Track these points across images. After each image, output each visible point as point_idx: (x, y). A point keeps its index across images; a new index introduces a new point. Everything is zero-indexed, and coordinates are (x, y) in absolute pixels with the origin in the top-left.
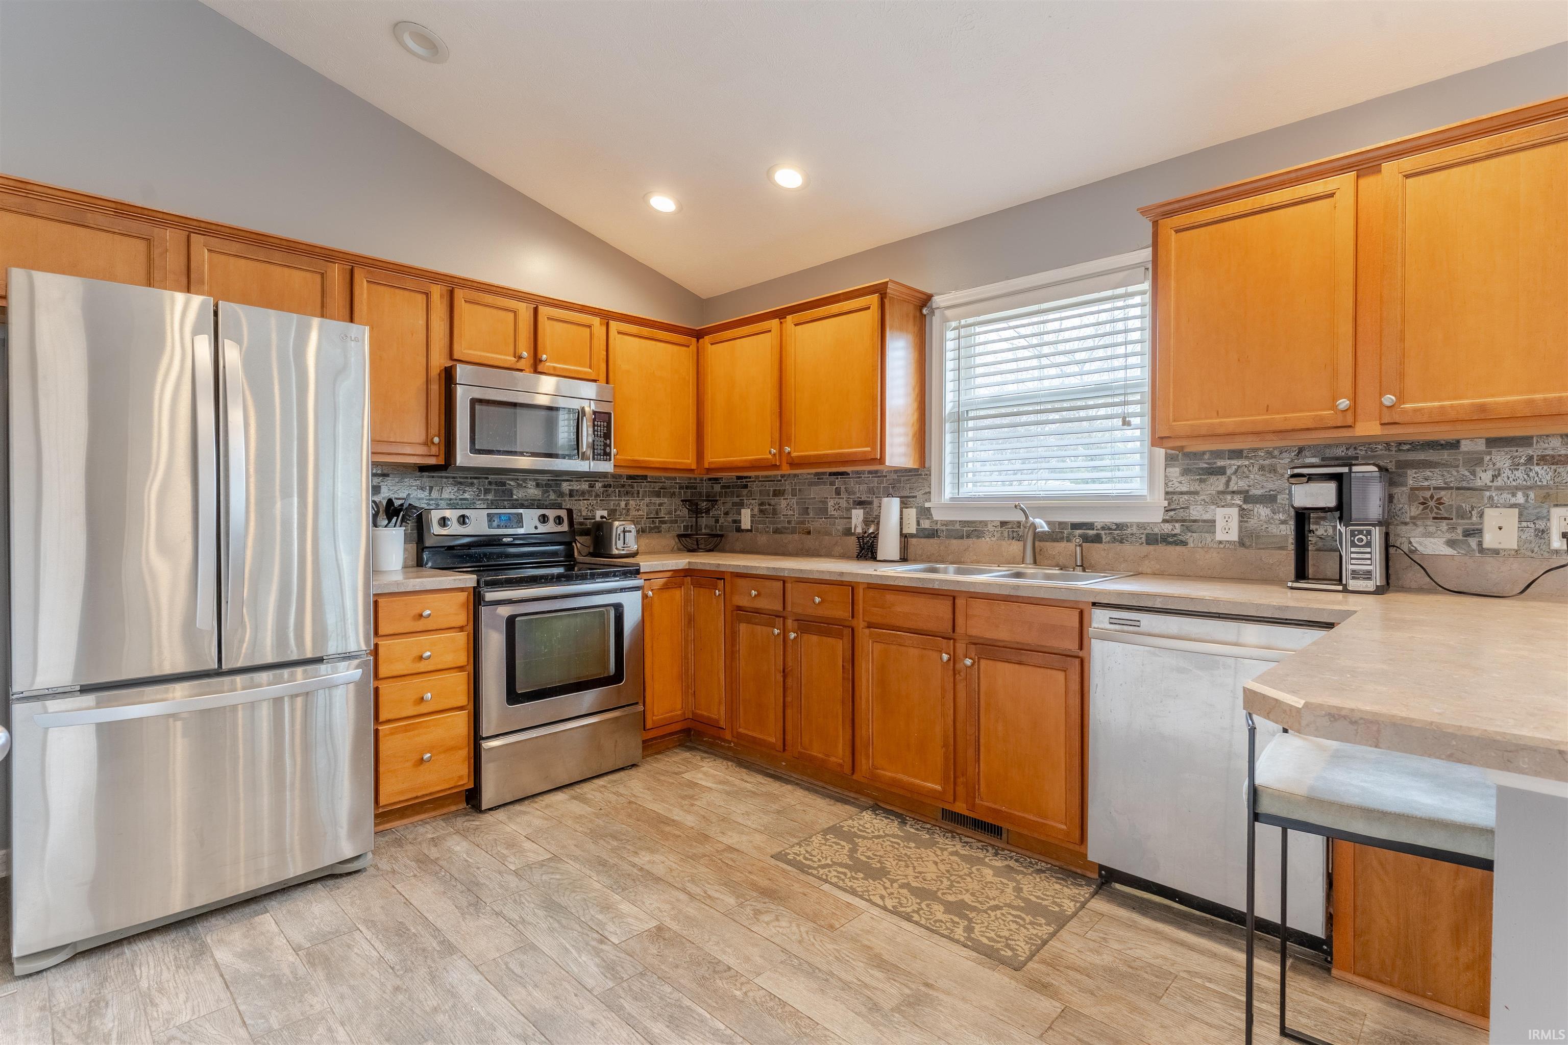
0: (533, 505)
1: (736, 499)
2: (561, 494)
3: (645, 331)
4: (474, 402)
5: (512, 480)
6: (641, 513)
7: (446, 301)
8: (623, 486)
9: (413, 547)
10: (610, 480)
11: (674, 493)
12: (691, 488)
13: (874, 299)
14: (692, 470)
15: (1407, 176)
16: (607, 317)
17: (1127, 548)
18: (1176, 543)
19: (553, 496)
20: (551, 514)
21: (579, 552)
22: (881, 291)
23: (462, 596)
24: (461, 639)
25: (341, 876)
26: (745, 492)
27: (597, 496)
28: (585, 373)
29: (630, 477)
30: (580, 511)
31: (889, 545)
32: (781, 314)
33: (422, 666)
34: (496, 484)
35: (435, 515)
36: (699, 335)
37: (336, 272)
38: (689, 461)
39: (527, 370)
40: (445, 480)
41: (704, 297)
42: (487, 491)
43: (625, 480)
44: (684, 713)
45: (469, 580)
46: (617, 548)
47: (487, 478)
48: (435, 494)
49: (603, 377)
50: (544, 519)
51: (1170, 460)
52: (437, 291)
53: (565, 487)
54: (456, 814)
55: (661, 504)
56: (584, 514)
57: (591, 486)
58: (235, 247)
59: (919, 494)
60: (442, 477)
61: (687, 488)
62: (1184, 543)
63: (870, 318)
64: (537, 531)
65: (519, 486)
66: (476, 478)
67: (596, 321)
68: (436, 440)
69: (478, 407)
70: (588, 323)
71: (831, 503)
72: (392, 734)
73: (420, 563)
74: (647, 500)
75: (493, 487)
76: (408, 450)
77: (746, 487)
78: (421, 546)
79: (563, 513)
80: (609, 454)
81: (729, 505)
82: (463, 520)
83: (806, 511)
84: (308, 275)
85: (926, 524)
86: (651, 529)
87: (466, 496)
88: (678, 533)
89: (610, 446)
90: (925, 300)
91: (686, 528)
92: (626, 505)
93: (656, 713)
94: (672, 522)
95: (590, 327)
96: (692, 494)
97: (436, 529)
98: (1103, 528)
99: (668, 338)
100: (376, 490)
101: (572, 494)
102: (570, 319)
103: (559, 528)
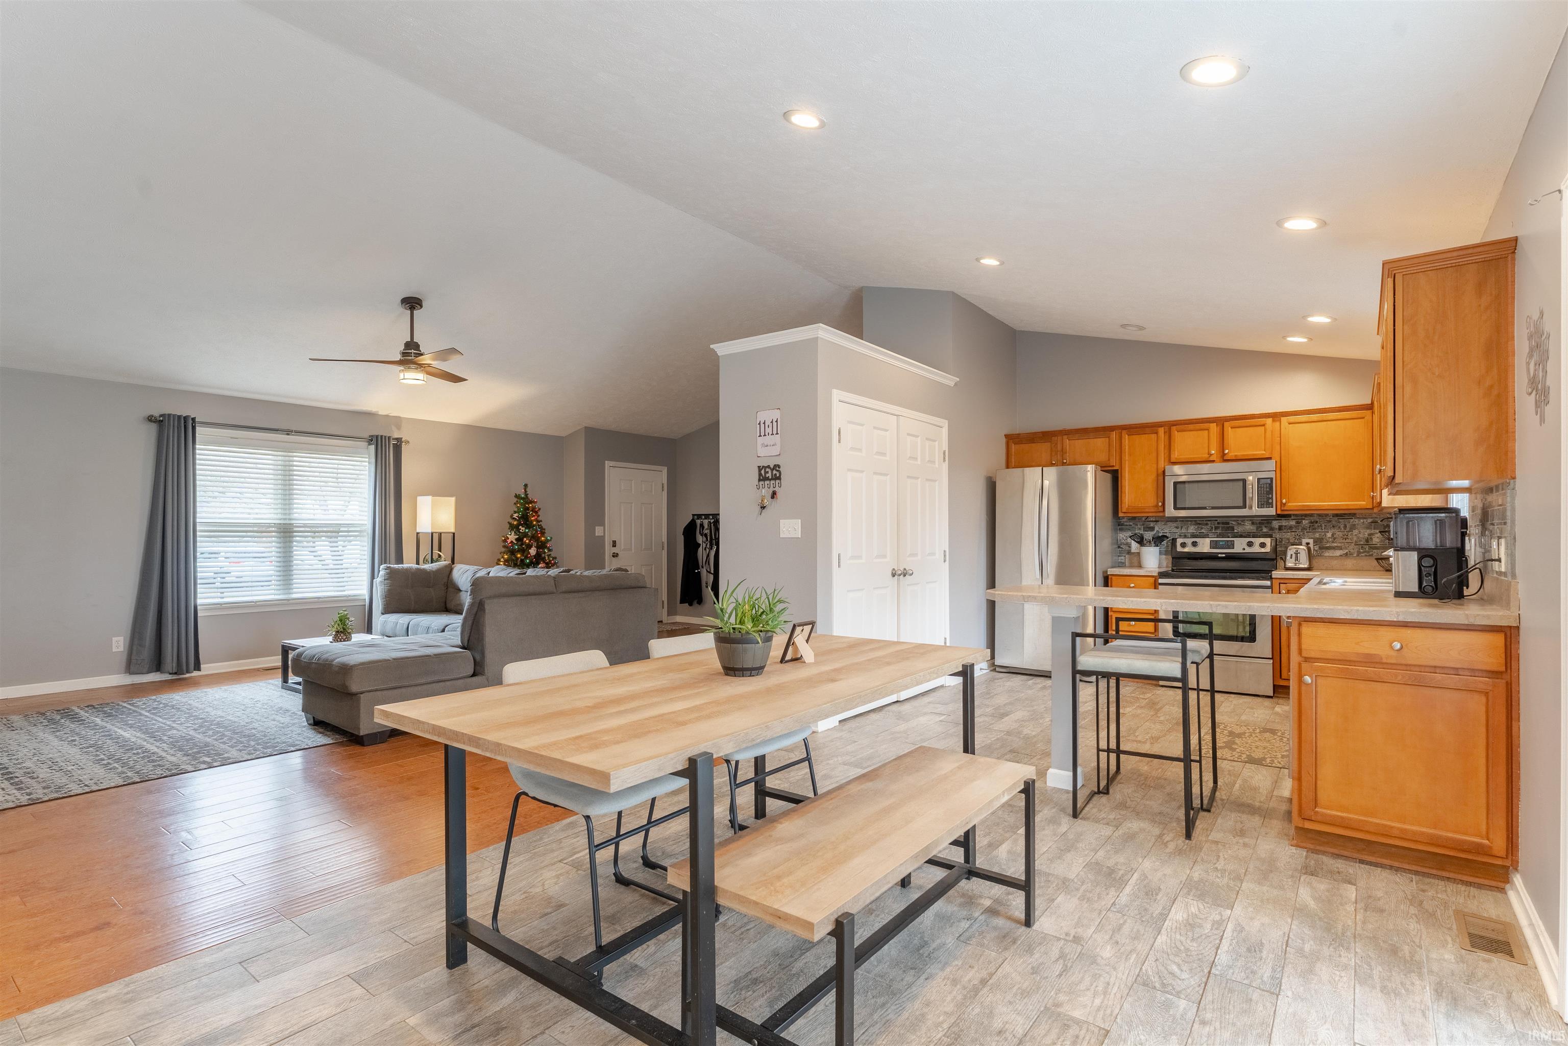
0: (1250, 535)
2: (1272, 529)
4: (1175, 484)
5: (1234, 521)
7: (1167, 434)
10: (1316, 518)
14: (1369, 509)
16: (1277, 416)
19: (1265, 530)
20: (1258, 541)
23: (1152, 580)
27: (1304, 529)
28: (1263, 454)
29: (1337, 515)
35: (1181, 541)
36: (1371, 408)
37: (1113, 436)
39: (1216, 460)
42: (1216, 528)
43: (1331, 517)
46: (1290, 562)
47: (1216, 520)
48: (1184, 531)
50: (1250, 544)
52: (1161, 431)
55: (1370, 535)
57: (1297, 523)
58: (1076, 436)
60: (1188, 521)
64: (1244, 551)
65: (1239, 524)
66: (1210, 522)
67: (1270, 421)
68: (1160, 504)
69: (1178, 486)
70: (1262, 423)
73: (1173, 566)
75: (1221, 525)
76: (1147, 510)
78: (1173, 558)
79: (1268, 541)
80: (1272, 504)
82: (1194, 544)
84: (1103, 439)
86: (1356, 553)
87: (1203, 531)
89: (1272, 498)
92: (1333, 535)
95: (1264, 425)
97: (1180, 549)
99: (1339, 417)
100: (1152, 529)
101: (1280, 528)
102: (1248, 424)
103: (1263, 550)
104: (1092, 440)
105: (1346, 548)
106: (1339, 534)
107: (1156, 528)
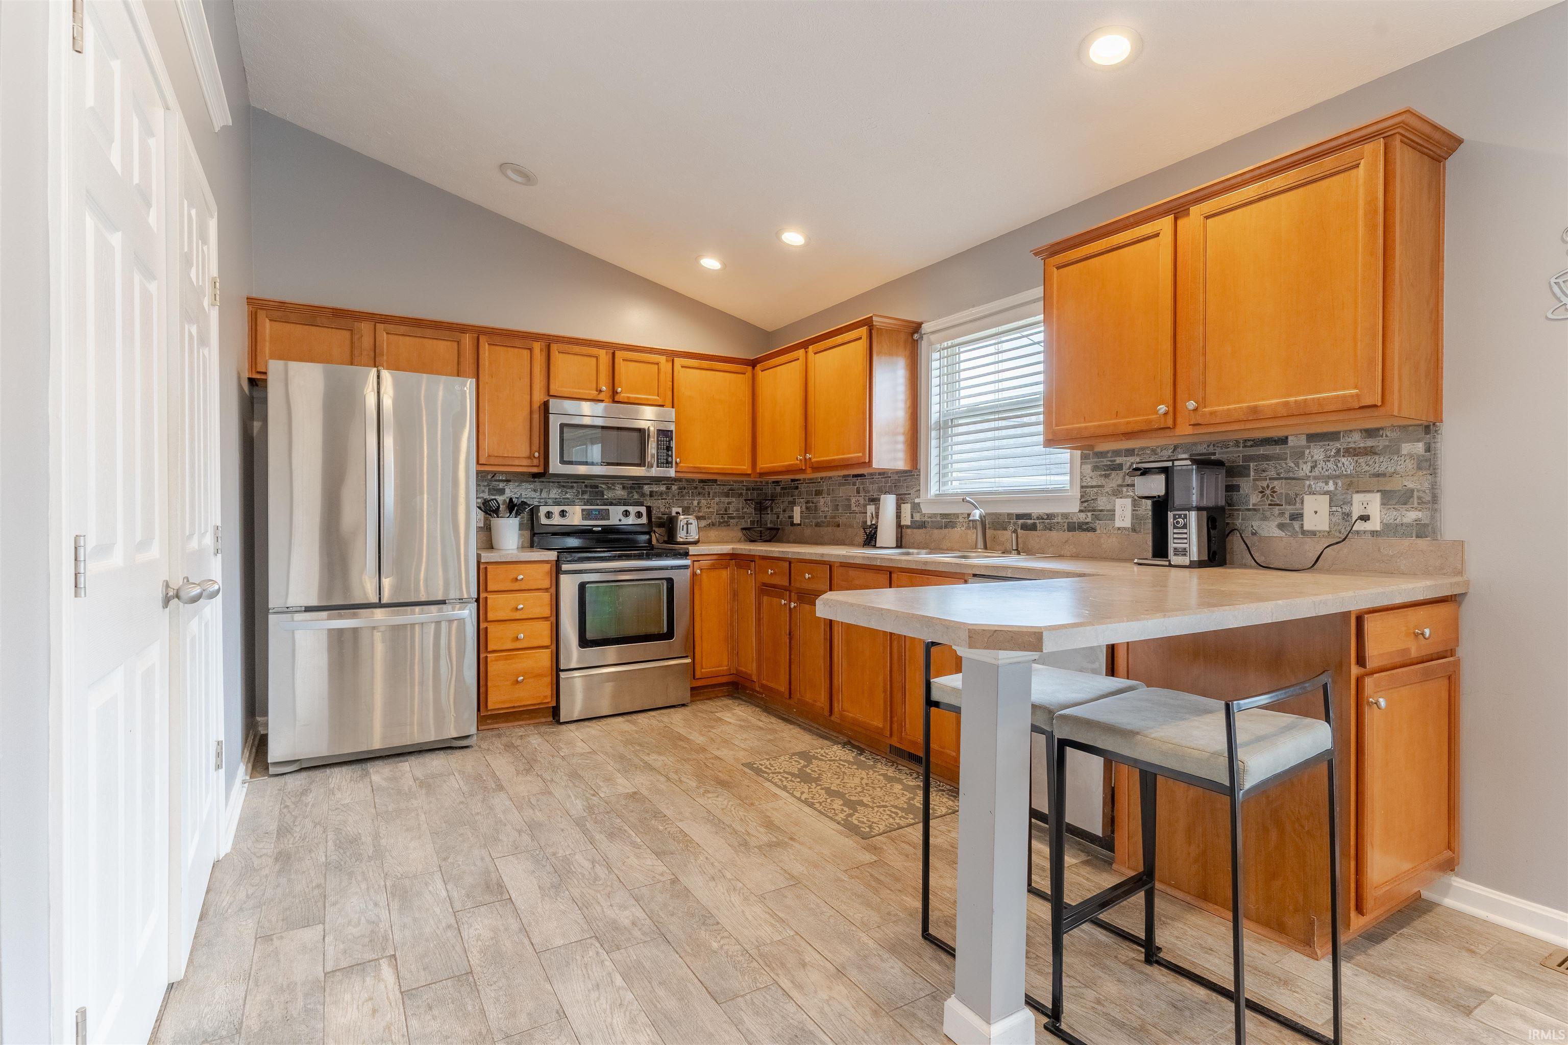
0: (620, 503)
1: (791, 499)
2: (643, 495)
3: (705, 364)
4: (562, 426)
5: (603, 484)
6: (711, 510)
7: (544, 353)
8: (696, 488)
9: (527, 533)
10: (684, 484)
11: (741, 494)
12: (758, 489)
13: (863, 331)
14: (749, 475)
15: (1207, 218)
16: (672, 355)
17: (1054, 534)
18: (1087, 530)
19: (636, 496)
20: (632, 510)
21: (657, 540)
22: (868, 323)
23: (547, 567)
24: (546, 597)
25: (455, 750)
26: (796, 492)
27: (673, 496)
28: (656, 400)
29: (702, 481)
30: (659, 508)
31: (887, 533)
32: (805, 345)
33: (518, 615)
34: (592, 487)
35: (543, 510)
36: (753, 364)
37: (467, 340)
38: (746, 467)
39: (607, 400)
40: (551, 484)
41: (770, 329)
42: (584, 493)
43: (697, 483)
44: (730, 669)
45: (552, 555)
46: (681, 536)
47: (584, 482)
48: (544, 495)
49: (669, 402)
50: (626, 514)
51: (1084, 457)
52: (537, 346)
53: (647, 489)
54: (544, 724)
55: (729, 503)
56: (662, 510)
57: (668, 488)
58: (403, 329)
59: (912, 492)
60: (549, 482)
61: (753, 489)
62: (1094, 530)
63: (862, 345)
64: (620, 523)
65: (609, 488)
66: (575, 482)
67: (662, 359)
68: (537, 454)
69: (565, 430)
70: (656, 361)
71: (853, 500)
72: (497, 660)
73: (532, 546)
74: (717, 499)
75: (589, 489)
76: (517, 462)
77: (797, 488)
78: (533, 534)
79: (643, 510)
80: (671, 463)
81: (786, 504)
82: (563, 514)
83: (836, 507)
84: (449, 343)
85: (917, 517)
86: (720, 523)
87: (568, 496)
88: (742, 527)
89: (672, 456)
90: (917, 327)
91: (752, 522)
92: (698, 503)
93: (704, 666)
94: (739, 518)
95: (658, 364)
96: (758, 495)
97: (544, 521)
98: (1038, 518)
99: (726, 369)
100: (502, 492)
101: (651, 494)
102: (642, 359)
103: (639, 521)
104: (430, 341)
105: (709, 518)
106: (704, 502)
107: (507, 491)
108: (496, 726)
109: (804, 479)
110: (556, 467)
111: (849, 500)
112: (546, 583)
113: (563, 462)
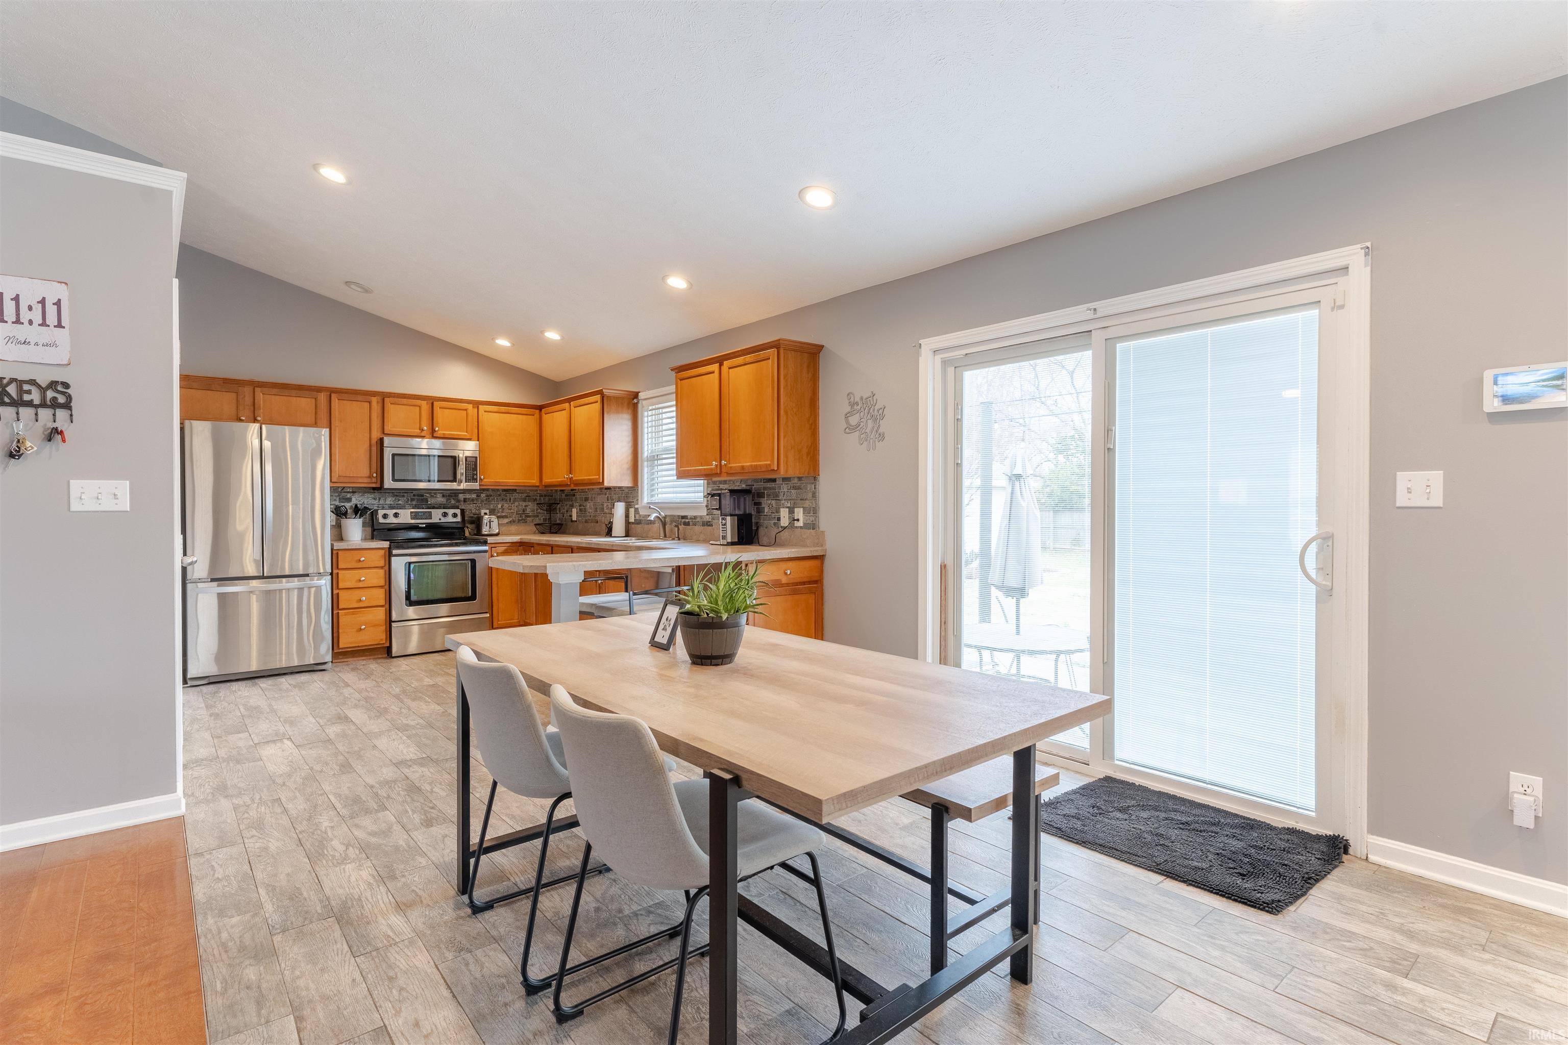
0: (440, 507)
1: (571, 503)
2: (458, 501)
3: (503, 409)
4: (394, 455)
5: (428, 493)
6: (512, 511)
7: (380, 405)
8: (500, 495)
9: (369, 530)
10: (490, 493)
11: (536, 499)
12: (549, 496)
13: (598, 397)
14: (538, 486)
15: (730, 368)
16: (477, 404)
17: (696, 527)
18: (709, 526)
19: (453, 502)
20: (451, 512)
21: (470, 533)
22: (600, 392)
23: (382, 552)
24: (381, 572)
25: (317, 671)
26: (574, 498)
27: (482, 501)
28: (465, 435)
29: (504, 490)
30: (471, 510)
31: (619, 526)
32: (569, 400)
33: (361, 585)
34: (418, 495)
35: (381, 513)
36: (540, 408)
37: (322, 397)
38: (535, 481)
39: (428, 436)
40: (387, 494)
41: (557, 380)
42: (412, 500)
44: (519, 622)
45: (386, 544)
46: (485, 530)
48: (382, 502)
49: (475, 436)
50: (445, 515)
51: (708, 484)
52: (375, 400)
53: (461, 496)
54: (382, 658)
55: (526, 506)
56: (473, 512)
57: (477, 496)
58: (274, 391)
59: (635, 501)
60: (386, 493)
61: (545, 496)
62: (712, 525)
63: (597, 406)
64: (440, 521)
65: (432, 496)
66: (405, 493)
67: (470, 407)
68: (375, 475)
69: (396, 458)
70: (465, 408)
71: (605, 505)
72: (345, 615)
73: (372, 538)
74: (517, 504)
75: (416, 497)
76: (360, 480)
77: (574, 495)
78: (374, 530)
79: (458, 511)
80: (476, 479)
81: (568, 506)
82: (396, 515)
83: (596, 510)
84: (309, 400)
85: (637, 518)
86: (519, 521)
87: (400, 502)
88: (536, 523)
89: (476, 475)
90: (636, 395)
91: (545, 520)
92: (502, 507)
93: (500, 619)
94: (534, 516)
95: (466, 410)
96: (549, 500)
97: (381, 520)
98: (690, 519)
99: (519, 412)
100: (349, 500)
101: (465, 500)
102: (454, 407)
103: (455, 520)
104: (295, 398)
105: (510, 517)
106: (506, 505)
107: (354, 499)
108: (346, 660)
109: (579, 490)
110: (388, 483)
111: (603, 505)
112: (382, 563)
113: (394, 480)
